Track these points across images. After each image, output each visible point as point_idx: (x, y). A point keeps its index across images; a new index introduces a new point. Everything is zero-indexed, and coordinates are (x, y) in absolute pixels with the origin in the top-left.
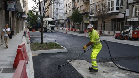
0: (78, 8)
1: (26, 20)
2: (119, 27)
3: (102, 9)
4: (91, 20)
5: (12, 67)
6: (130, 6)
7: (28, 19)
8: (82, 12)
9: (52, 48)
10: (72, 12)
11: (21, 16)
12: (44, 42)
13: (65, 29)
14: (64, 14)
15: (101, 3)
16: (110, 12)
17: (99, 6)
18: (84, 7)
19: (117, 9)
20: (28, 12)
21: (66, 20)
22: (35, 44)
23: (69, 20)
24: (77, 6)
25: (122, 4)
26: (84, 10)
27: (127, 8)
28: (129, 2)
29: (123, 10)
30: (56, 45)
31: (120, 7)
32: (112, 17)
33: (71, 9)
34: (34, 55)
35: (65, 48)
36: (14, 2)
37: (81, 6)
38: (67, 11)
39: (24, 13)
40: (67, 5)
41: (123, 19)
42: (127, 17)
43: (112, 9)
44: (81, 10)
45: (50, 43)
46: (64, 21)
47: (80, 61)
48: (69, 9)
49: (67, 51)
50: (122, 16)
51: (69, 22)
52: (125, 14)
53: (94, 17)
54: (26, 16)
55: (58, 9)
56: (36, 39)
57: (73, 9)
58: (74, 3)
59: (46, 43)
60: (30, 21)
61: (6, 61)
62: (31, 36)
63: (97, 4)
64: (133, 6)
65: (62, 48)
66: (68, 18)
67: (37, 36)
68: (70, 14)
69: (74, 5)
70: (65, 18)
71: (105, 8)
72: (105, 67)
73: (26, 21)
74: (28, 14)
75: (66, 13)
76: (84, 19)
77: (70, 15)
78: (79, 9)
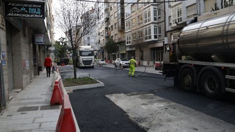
0: (113, 36)
1: (52, 52)
2: (158, 57)
3: (140, 37)
4: (128, 49)
5: (50, 104)
6: (168, 34)
7: (55, 52)
8: (117, 41)
9: (86, 83)
10: (105, 41)
11: (47, 49)
12: (77, 77)
14: (96, 44)
15: (137, 30)
16: (148, 40)
17: (135, 34)
18: (119, 36)
19: (155, 37)
20: (54, 43)
21: (99, 51)
22: (67, 80)
23: (102, 51)
24: (112, 35)
25: (160, 32)
26: (119, 39)
27: (166, 36)
28: (167, 30)
29: (162, 38)
30: (91, 79)
31: (158, 34)
32: (151, 46)
33: (104, 38)
34: (68, 92)
35: (102, 83)
36: (43, 35)
37: (115, 35)
38: (99, 41)
39: (50, 46)
40: (99, 33)
41: (162, 48)
42: (166, 45)
43: (150, 37)
44: (116, 39)
45: (84, 78)
46: (96, 52)
47: (119, 95)
48: (102, 38)
49: (103, 86)
50: (160, 45)
51: (103, 53)
52: (164, 42)
53: (130, 47)
54: (52, 49)
55: (89, 38)
56: (66, 74)
57: (107, 37)
58: (108, 31)
59: (79, 78)
60: (57, 53)
61: (41, 98)
62: (61, 71)
63: (133, 32)
64: (172, 34)
65: (98, 82)
66: (101, 48)
67: (68, 71)
68: (103, 42)
69: (108, 34)
70: (97, 48)
71: (142, 36)
72: (145, 99)
73: (53, 54)
74: (54, 46)
75: (99, 43)
76: (120, 49)
77: (104, 45)
78: (114, 39)
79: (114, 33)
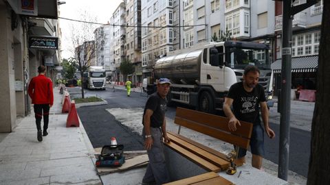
1: (59, 72)
4: (144, 71)
7: (62, 72)
8: (132, 62)
10: (121, 61)
12: (85, 97)
13: (113, 83)
14: (112, 63)
17: (151, 55)
18: (136, 55)
20: (62, 61)
21: (114, 71)
23: (117, 71)
24: (127, 55)
26: (136, 59)
30: (97, 98)
33: (120, 58)
35: (106, 101)
37: (131, 55)
38: (114, 60)
40: (114, 52)
44: (132, 60)
46: (111, 72)
49: (107, 103)
51: (118, 74)
53: (147, 68)
54: (60, 68)
55: (103, 57)
57: (123, 57)
58: (124, 50)
59: (87, 98)
60: (64, 73)
63: (150, 53)
65: (102, 101)
66: (117, 68)
68: (118, 63)
69: (124, 53)
70: (112, 69)
73: (60, 74)
74: (62, 65)
75: (114, 63)
76: (136, 70)
77: (119, 66)
78: (130, 58)
79: (130, 52)
